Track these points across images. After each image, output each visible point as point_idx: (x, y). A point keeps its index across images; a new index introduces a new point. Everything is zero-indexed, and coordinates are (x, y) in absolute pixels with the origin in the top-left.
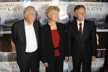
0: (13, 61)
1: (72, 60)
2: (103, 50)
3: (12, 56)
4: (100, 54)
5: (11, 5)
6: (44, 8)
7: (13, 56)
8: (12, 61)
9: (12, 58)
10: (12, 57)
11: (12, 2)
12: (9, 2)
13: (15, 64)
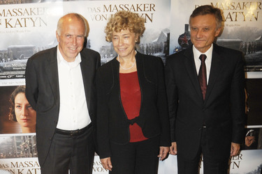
0: (20, 157)
1: (176, 152)
2: (259, 128)
3: (18, 144)
4: (251, 138)
5: (12, 13)
6: (98, 18)
7: (20, 143)
8: (17, 157)
9: (18, 149)
10: (16, 147)
11: (15, 3)
12: (7, 3)
13: (24, 165)
